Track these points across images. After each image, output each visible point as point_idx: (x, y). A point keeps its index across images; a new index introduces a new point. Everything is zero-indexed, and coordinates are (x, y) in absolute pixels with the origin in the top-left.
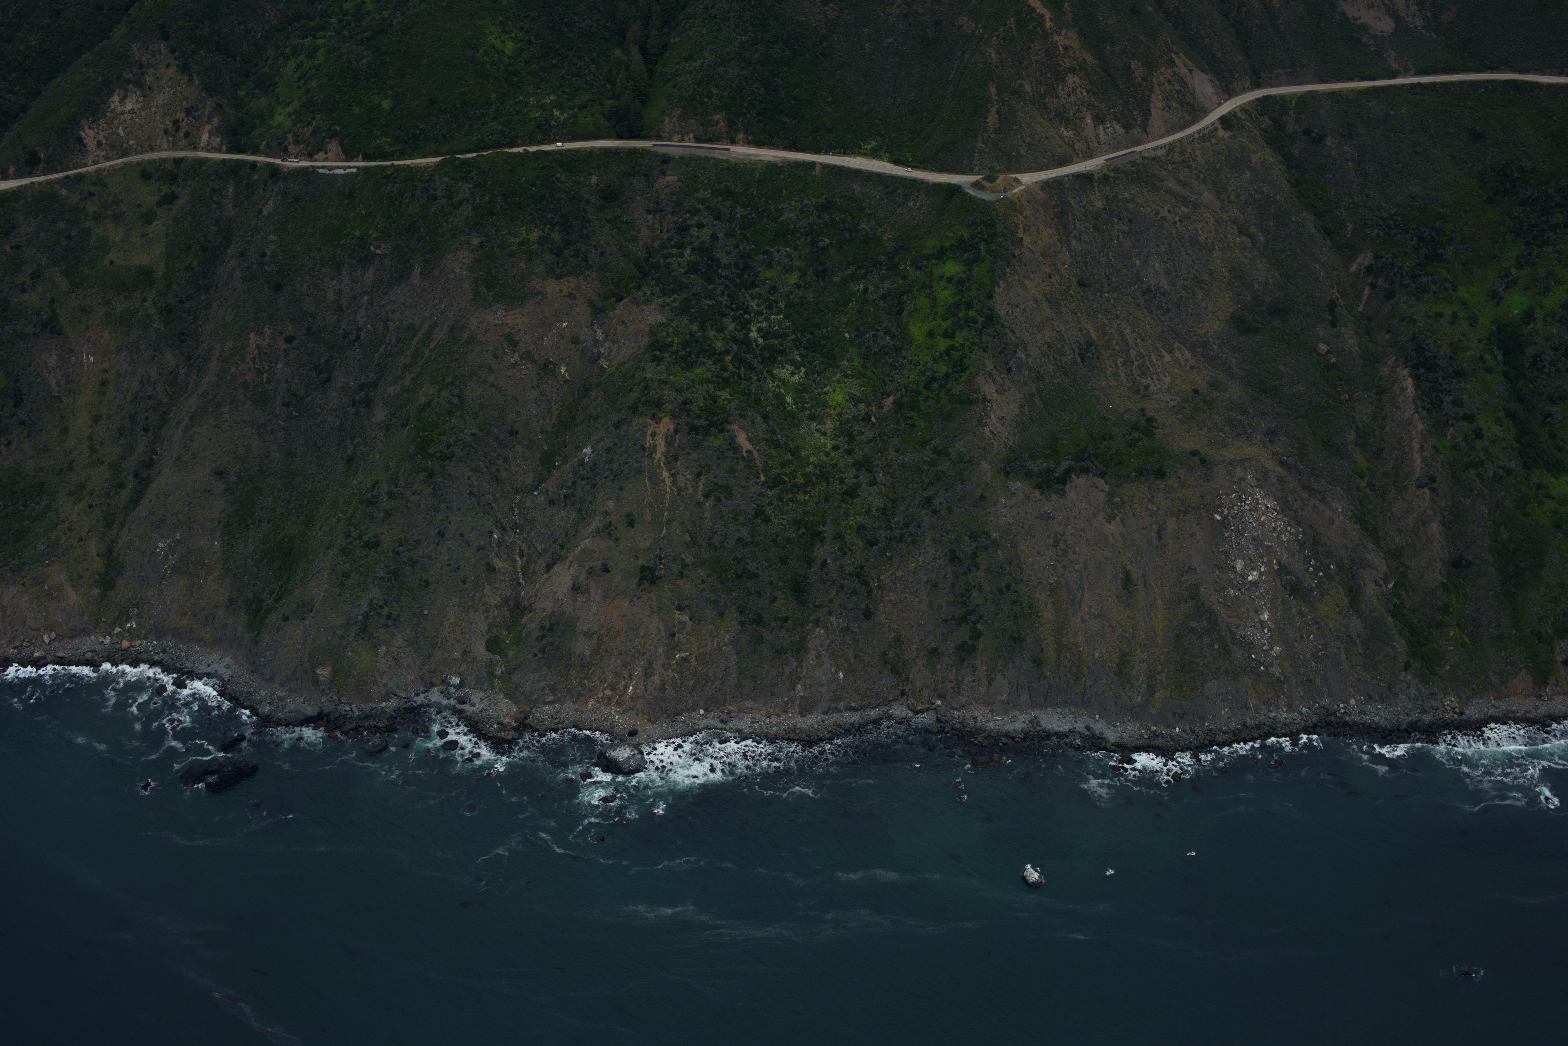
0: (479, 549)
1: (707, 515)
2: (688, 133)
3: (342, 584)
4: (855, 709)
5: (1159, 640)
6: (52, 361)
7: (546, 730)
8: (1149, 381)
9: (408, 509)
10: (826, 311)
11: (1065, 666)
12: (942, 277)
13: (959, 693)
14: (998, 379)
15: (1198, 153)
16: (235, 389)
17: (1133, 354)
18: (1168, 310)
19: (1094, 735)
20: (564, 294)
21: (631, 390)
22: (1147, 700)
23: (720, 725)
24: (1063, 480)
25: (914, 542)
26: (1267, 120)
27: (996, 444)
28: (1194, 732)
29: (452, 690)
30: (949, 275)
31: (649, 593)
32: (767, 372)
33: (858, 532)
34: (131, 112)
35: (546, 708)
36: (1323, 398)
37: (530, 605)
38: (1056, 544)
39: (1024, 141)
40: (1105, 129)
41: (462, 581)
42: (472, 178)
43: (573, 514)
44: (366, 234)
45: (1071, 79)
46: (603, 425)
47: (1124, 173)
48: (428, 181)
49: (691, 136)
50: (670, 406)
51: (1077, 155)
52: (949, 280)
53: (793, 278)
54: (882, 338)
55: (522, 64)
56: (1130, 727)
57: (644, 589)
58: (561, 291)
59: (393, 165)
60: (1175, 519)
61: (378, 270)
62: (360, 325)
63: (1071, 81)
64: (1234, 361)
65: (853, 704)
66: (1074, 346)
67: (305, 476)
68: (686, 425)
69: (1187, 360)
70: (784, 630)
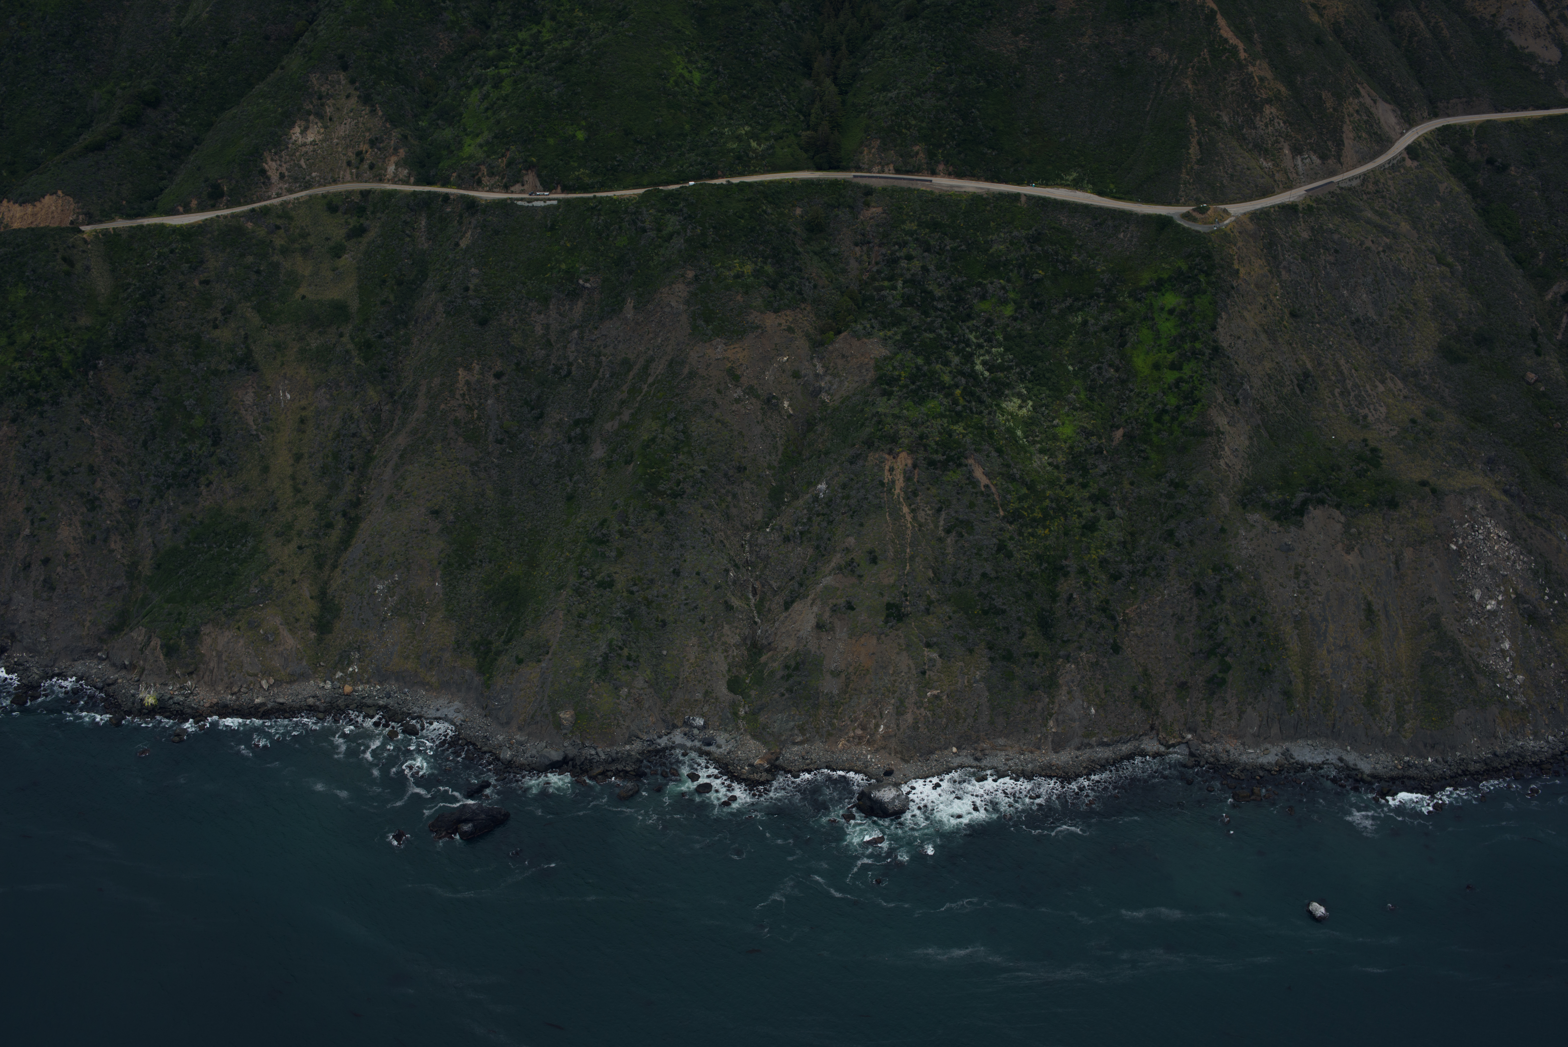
0: (716, 588)
1: (950, 550)
2: (888, 164)
3: (578, 625)
4: (1107, 745)
5: (1404, 671)
6: (249, 399)
7: (799, 771)
8: (1366, 411)
9: (641, 547)
10: (1047, 344)
11: (1314, 698)
12: (1162, 309)
13: (1210, 727)
14: (1229, 410)
15: (1390, 183)
16: (446, 426)
17: (1349, 384)
18: (1377, 340)
19: (1348, 767)
20: (783, 327)
21: (863, 425)
22: (1398, 731)
23: (975, 763)
24: (1301, 511)
25: (1158, 575)
26: (1449, 150)
27: (1231, 476)
28: (1447, 762)
29: (696, 731)
30: (1169, 306)
31: (897, 630)
32: (996, 405)
33: (1100, 566)
34: (313, 143)
35: (795, 749)
36: (1537, 427)
37: (769, 644)
38: (1297, 575)
39: (1226, 172)
40: (1302, 159)
41: (701, 621)
42: (681, 210)
43: (810, 551)
44: (572, 268)
45: (1268, 110)
46: (836, 460)
47: (1326, 203)
48: (635, 214)
49: (891, 167)
50: (907, 441)
51: (1278, 185)
52: (1171, 312)
53: (1009, 311)
54: (1106, 371)
55: (711, 95)
56: (1382, 757)
57: (892, 627)
58: (780, 324)
59: (595, 196)
60: (1411, 549)
61: (586, 303)
62: (571, 360)
63: (1268, 112)
64: (1447, 390)
65: (1105, 740)
66: (1292, 377)
67: (523, 514)
68: (924, 460)
69: (1400, 390)
70: (1035, 666)
